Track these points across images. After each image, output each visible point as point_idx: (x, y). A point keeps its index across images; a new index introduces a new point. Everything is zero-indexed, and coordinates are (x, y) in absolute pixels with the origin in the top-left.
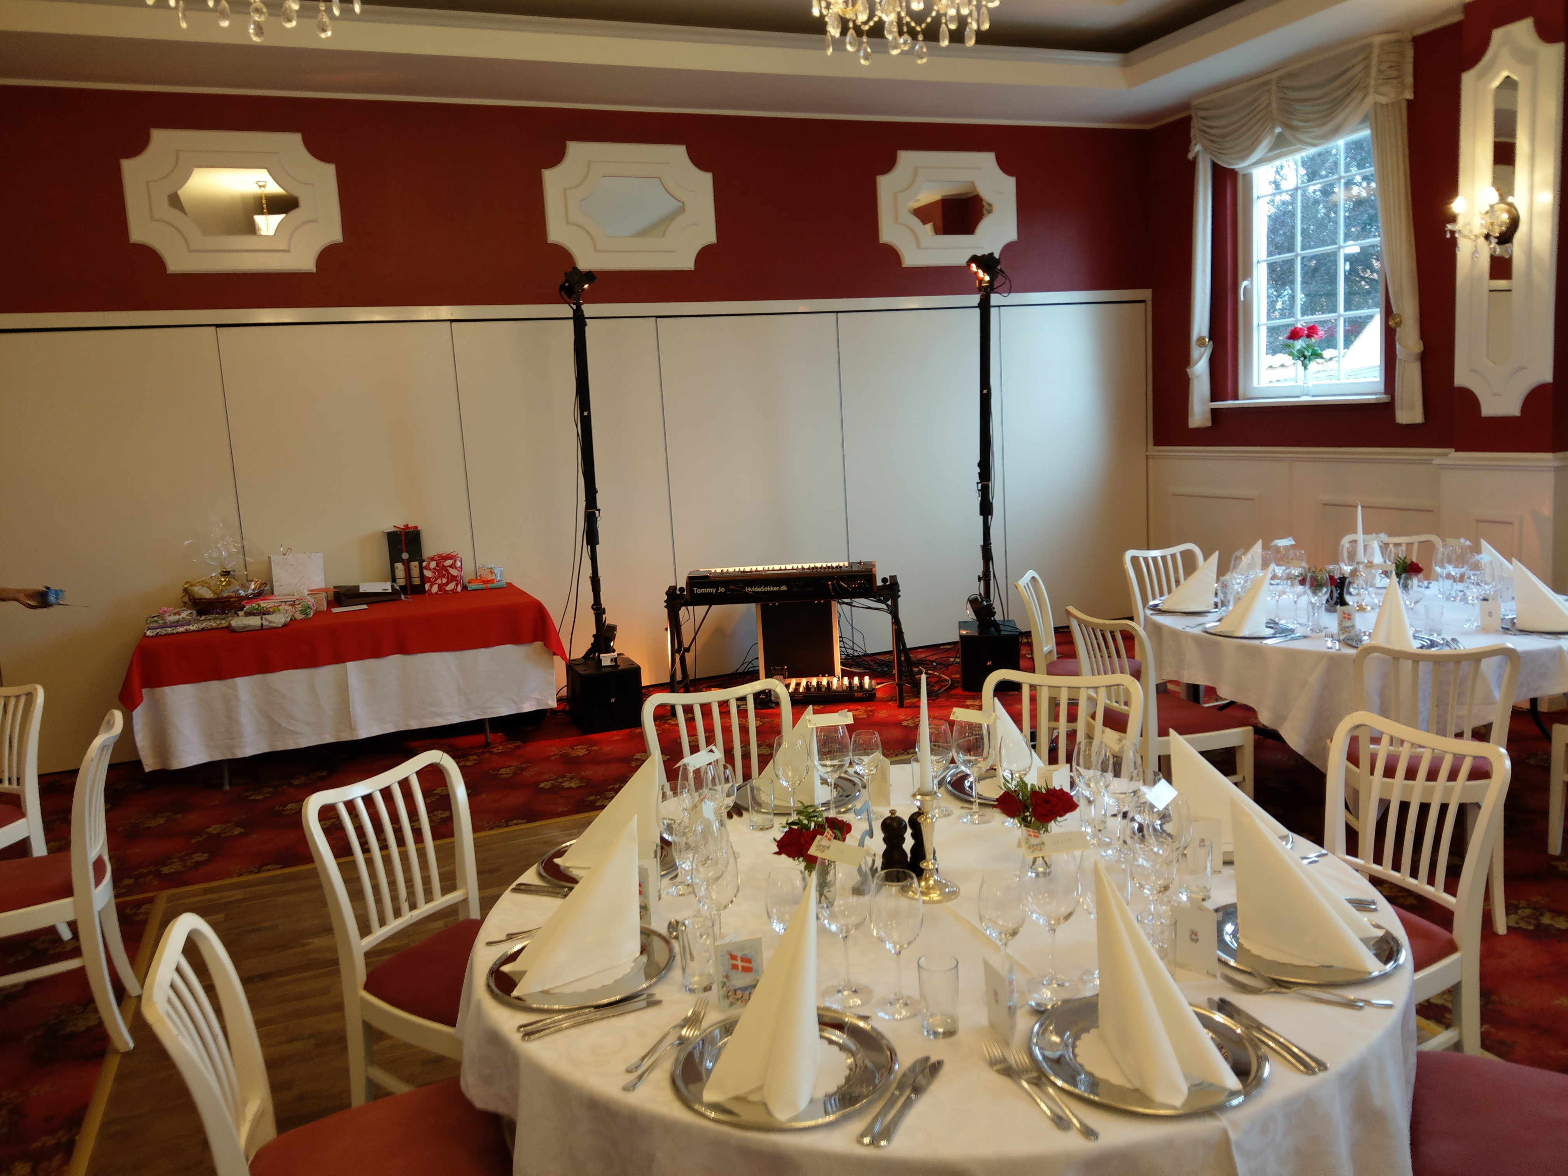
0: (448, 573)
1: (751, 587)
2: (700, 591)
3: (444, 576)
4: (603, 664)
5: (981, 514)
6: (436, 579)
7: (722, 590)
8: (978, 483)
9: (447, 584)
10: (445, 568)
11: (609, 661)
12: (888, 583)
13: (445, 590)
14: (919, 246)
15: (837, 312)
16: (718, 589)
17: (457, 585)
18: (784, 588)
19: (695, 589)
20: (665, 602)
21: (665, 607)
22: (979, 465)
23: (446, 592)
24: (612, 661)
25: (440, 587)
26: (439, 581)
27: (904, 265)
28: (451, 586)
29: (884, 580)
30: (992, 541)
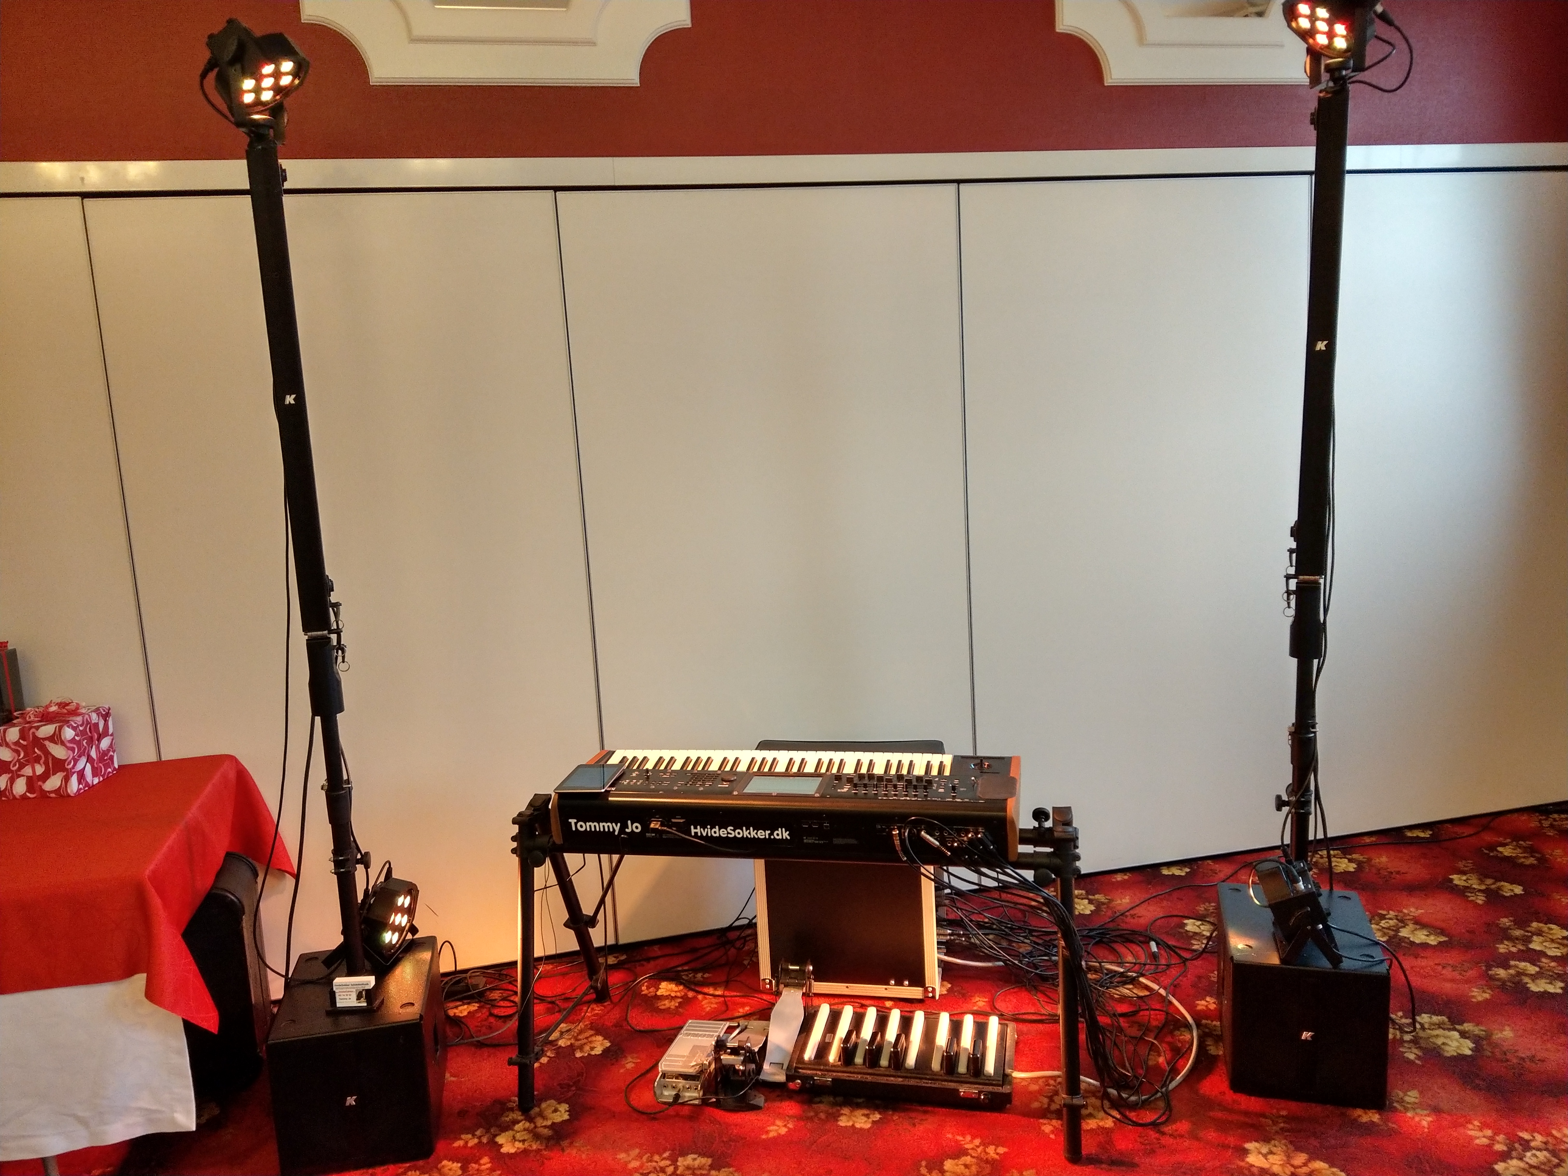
0: (47, 753)
1: (704, 827)
2: (583, 827)
3: (37, 760)
4: (340, 1004)
5: (1293, 654)
6: (22, 766)
7: (634, 827)
8: (1288, 577)
9: (45, 777)
10: (38, 742)
11: (354, 996)
12: (1048, 824)
13: (42, 790)
14: (1141, 40)
15: (959, 182)
16: (624, 826)
17: (67, 779)
18: (782, 834)
19: (573, 821)
20: (514, 839)
21: (514, 851)
22: (1296, 532)
23: (44, 794)
24: (359, 997)
25: (31, 783)
26: (28, 771)
27: (1108, 81)
28: (53, 783)
29: (1039, 814)
30: (1317, 720)
